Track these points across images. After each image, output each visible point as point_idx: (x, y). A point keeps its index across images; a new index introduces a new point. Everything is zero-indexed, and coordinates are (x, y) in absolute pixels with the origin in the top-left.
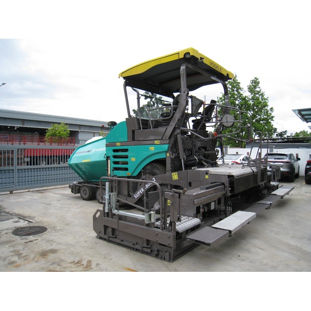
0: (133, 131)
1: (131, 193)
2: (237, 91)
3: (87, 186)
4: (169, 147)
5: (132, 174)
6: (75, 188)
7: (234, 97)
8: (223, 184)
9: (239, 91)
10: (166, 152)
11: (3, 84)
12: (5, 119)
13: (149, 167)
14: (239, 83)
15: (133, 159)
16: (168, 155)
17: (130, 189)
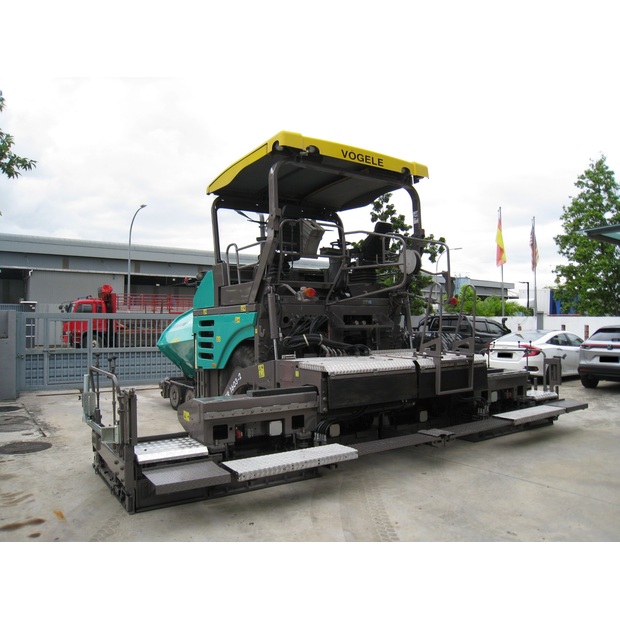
0: (220, 288)
2: (607, 190)
4: (257, 316)
5: (218, 365)
7: (601, 205)
8: (315, 389)
9: (613, 190)
10: (254, 326)
11: (143, 206)
12: (170, 264)
14: (612, 173)
15: (219, 339)
16: (256, 331)
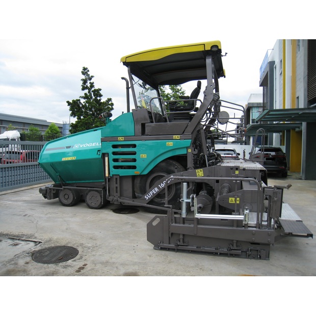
0: (144, 124)
1: (137, 194)
3: (70, 189)
5: (141, 172)
6: (50, 192)
10: (187, 148)
13: (163, 164)
15: (144, 156)
16: (190, 151)
17: (135, 190)
